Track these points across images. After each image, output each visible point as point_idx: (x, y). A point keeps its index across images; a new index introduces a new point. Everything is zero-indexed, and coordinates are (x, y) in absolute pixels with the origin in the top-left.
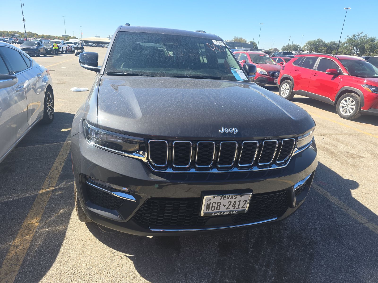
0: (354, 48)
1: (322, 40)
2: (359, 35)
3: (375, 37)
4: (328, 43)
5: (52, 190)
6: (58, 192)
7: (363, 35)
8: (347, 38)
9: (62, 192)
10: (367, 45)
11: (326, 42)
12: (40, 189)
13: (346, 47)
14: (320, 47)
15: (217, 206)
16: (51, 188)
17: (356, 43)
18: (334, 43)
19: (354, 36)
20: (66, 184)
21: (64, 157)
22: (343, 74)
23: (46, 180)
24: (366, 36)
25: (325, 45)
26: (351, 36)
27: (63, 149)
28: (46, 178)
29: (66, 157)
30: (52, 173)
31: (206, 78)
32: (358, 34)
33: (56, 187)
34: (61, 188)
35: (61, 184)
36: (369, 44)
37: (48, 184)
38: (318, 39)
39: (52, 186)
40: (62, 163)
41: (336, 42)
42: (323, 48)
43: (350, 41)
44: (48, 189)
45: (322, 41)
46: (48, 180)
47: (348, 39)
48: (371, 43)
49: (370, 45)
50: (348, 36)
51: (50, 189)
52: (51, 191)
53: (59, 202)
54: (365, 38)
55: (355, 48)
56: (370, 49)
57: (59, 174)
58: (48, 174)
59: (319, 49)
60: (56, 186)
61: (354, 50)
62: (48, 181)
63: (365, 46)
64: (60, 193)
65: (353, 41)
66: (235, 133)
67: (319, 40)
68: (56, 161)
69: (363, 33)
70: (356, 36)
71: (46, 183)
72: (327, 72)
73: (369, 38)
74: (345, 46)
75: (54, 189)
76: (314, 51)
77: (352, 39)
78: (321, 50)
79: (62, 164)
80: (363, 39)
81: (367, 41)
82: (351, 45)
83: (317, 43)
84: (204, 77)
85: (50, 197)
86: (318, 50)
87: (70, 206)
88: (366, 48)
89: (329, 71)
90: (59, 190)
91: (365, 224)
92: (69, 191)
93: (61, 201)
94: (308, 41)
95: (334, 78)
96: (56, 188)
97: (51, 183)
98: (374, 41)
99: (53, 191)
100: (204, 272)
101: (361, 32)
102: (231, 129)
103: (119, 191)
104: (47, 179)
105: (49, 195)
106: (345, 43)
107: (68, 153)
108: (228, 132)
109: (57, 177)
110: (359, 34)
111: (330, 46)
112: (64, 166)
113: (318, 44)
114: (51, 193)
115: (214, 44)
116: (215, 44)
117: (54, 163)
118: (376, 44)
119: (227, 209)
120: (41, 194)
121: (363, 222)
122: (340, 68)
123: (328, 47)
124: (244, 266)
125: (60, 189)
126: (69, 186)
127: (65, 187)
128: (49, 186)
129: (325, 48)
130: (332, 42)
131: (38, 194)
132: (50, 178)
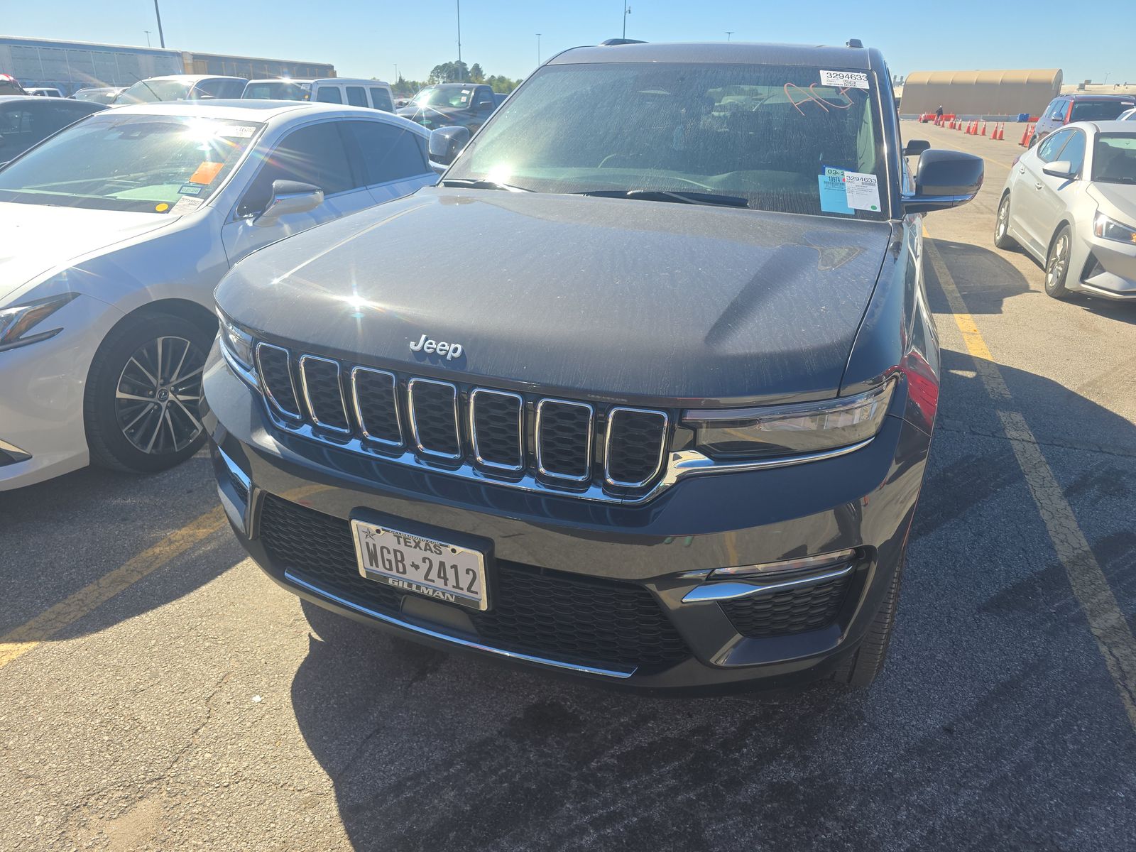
15: (396, 560)
66: (449, 357)
100: (421, 748)
102: (446, 344)
108: (431, 350)
116: (824, 83)
119: (427, 579)
124: (534, 787)
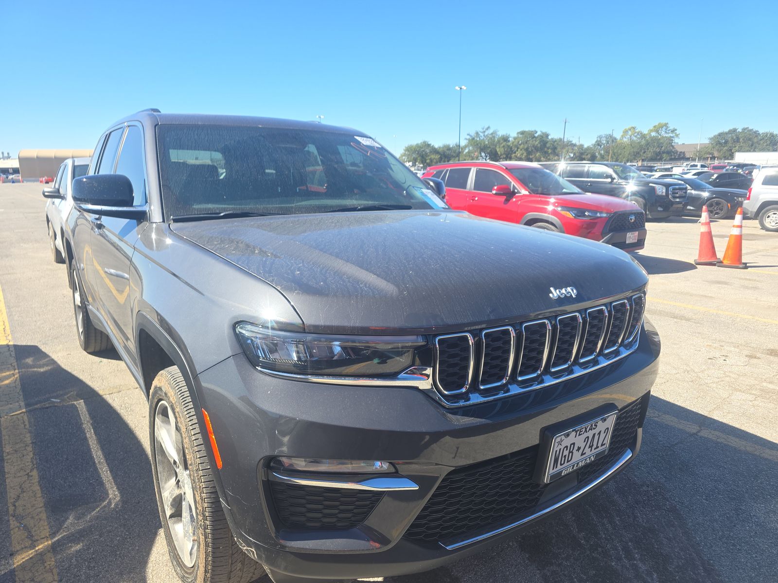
0: (481, 154)
1: (429, 143)
2: (484, 132)
3: (508, 134)
4: (440, 148)
5: (48, 546)
6: (71, 547)
7: (491, 131)
8: (468, 137)
9: (81, 544)
10: (499, 147)
11: (436, 146)
12: (12, 555)
13: (469, 152)
14: (429, 156)
15: (570, 452)
16: (42, 543)
17: (483, 145)
18: (448, 148)
19: (477, 133)
20: (80, 521)
21: (24, 456)
22: (520, 193)
23: (12, 526)
24: (495, 134)
25: (435, 151)
26: (473, 134)
27: (7, 437)
28: (8, 521)
29: (31, 455)
30: (17, 504)
31: (389, 208)
32: (482, 131)
33: (54, 537)
34: (73, 535)
35: (66, 526)
36: (502, 145)
37: (26, 534)
38: (422, 141)
39: (41, 537)
40: (28, 471)
41: (451, 146)
42: (433, 156)
43: (473, 141)
44: (37, 548)
45: (429, 145)
46: (18, 525)
47: (469, 140)
48: (504, 143)
49: (504, 146)
50: (468, 135)
51: (40, 547)
52: (49, 552)
53: (92, 573)
54: (494, 137)
55: (483, 154)
56: (504, 154)
57: (40, 502)
58: (7, 511)
59: (427, 158)
60: (53, 535)
61: (481, 156)
62: (19, 528)
63: (498, 150)
64: (78, 547)
65: (478, 142)
66: (574, 296)
67: (425, 142)
68: (6, 471)
69: (488, 128)
70: (480, 133)
71: (17, 535)
72: (494, 192)
73: (500, 136)
74: (467, 151)
75: (53, 544)
76: (419, 163)
77: (476, 139)
78: (431, 160)
79: (30, 474)
80: (491, 138)
81: (499, 141)
82: (475, 149)
83: (422, 148)
84: (385, 207)
85: (57, 567)
86: (426, 160)
87: (130, 572)
88: (499, 153)
89: (496, 190)
90: (71, 541)
91: (699, 434)
92: (101, 537)
93: (94, 567)
94: (407, 146)
95: (507, 200)
96: (56, 538)
97: (34, 530)
98: (509, 141)
99: (54, 549)
101: (486, 127)
103: (375, 475)
104: (13, 523)
105: (49, 563)
106: (466, 147)
107: (30, 442)
108: (563, 295)
109: (40, 510)
110: (484, 130)
111: (444, 152)
112: (42, 478)
113: (423, 151)
114: (49, 555)
115: (363, 144)
116: (365, 144)
117: (6, 476)
118: (511, 145)
119: (582, 454)
120: (23, 567)
121: (695, 431)
122: (513, 183)
123: (441, 155)
125: (73, 538)
126: (90, 524)
127: (84, 530)
128: (32, 540)
129: (437, 157)
130: (445, 146)
131: (14, 568)
132: (19, 518)
